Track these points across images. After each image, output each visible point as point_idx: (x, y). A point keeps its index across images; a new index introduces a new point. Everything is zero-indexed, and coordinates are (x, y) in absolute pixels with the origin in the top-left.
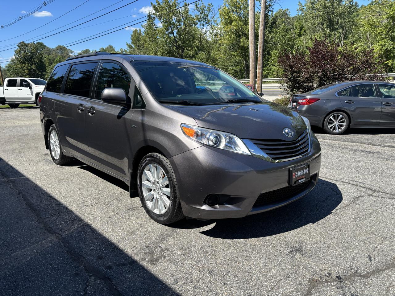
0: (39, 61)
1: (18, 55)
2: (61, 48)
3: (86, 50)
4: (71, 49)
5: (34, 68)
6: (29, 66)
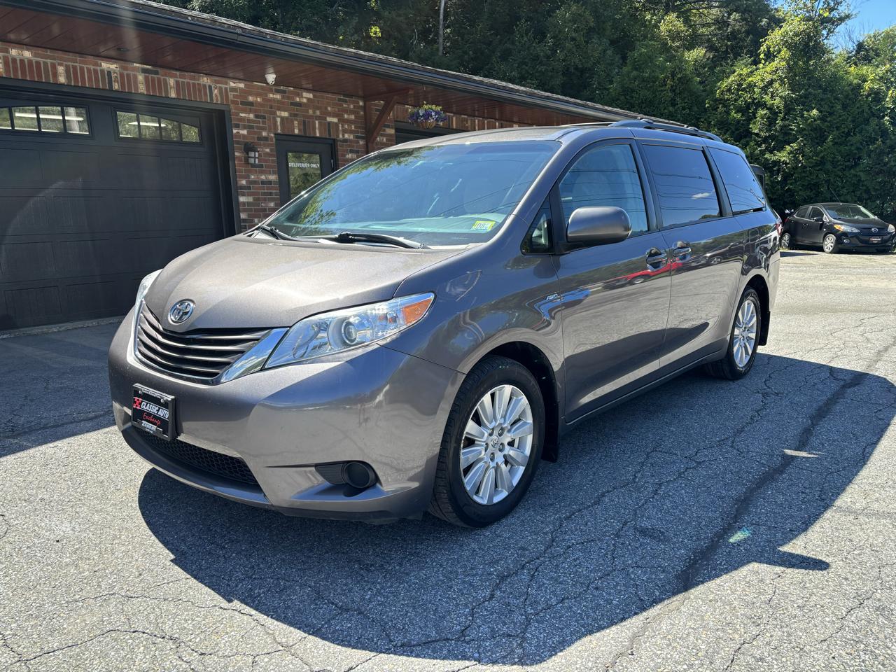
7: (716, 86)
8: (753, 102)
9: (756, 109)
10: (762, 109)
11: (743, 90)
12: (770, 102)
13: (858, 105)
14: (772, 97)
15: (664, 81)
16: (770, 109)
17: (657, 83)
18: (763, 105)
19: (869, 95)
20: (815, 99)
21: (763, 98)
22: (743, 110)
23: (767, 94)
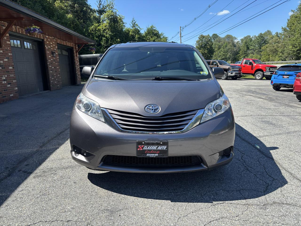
0: (210, 47)
1: (198, 44)
2: (229, 37)
3: (248, 36)
4: (235, 37)
5: (206, 52)
6: (203, 51)
7: (88, 29)
8: (101, 35)
9: (102, 37)
10: (104, 37)
11: (97, 31)
12: (106, 36)
13: (129, 39)
14: (106, 34)
15: (70, 24)
16: (106, 37)
17: (68, 25)
18: (104, 36)
19: (131, 36)
20: (118, 36)
21: (103, 34)
22: (98, 37)
23: (104, 33)
